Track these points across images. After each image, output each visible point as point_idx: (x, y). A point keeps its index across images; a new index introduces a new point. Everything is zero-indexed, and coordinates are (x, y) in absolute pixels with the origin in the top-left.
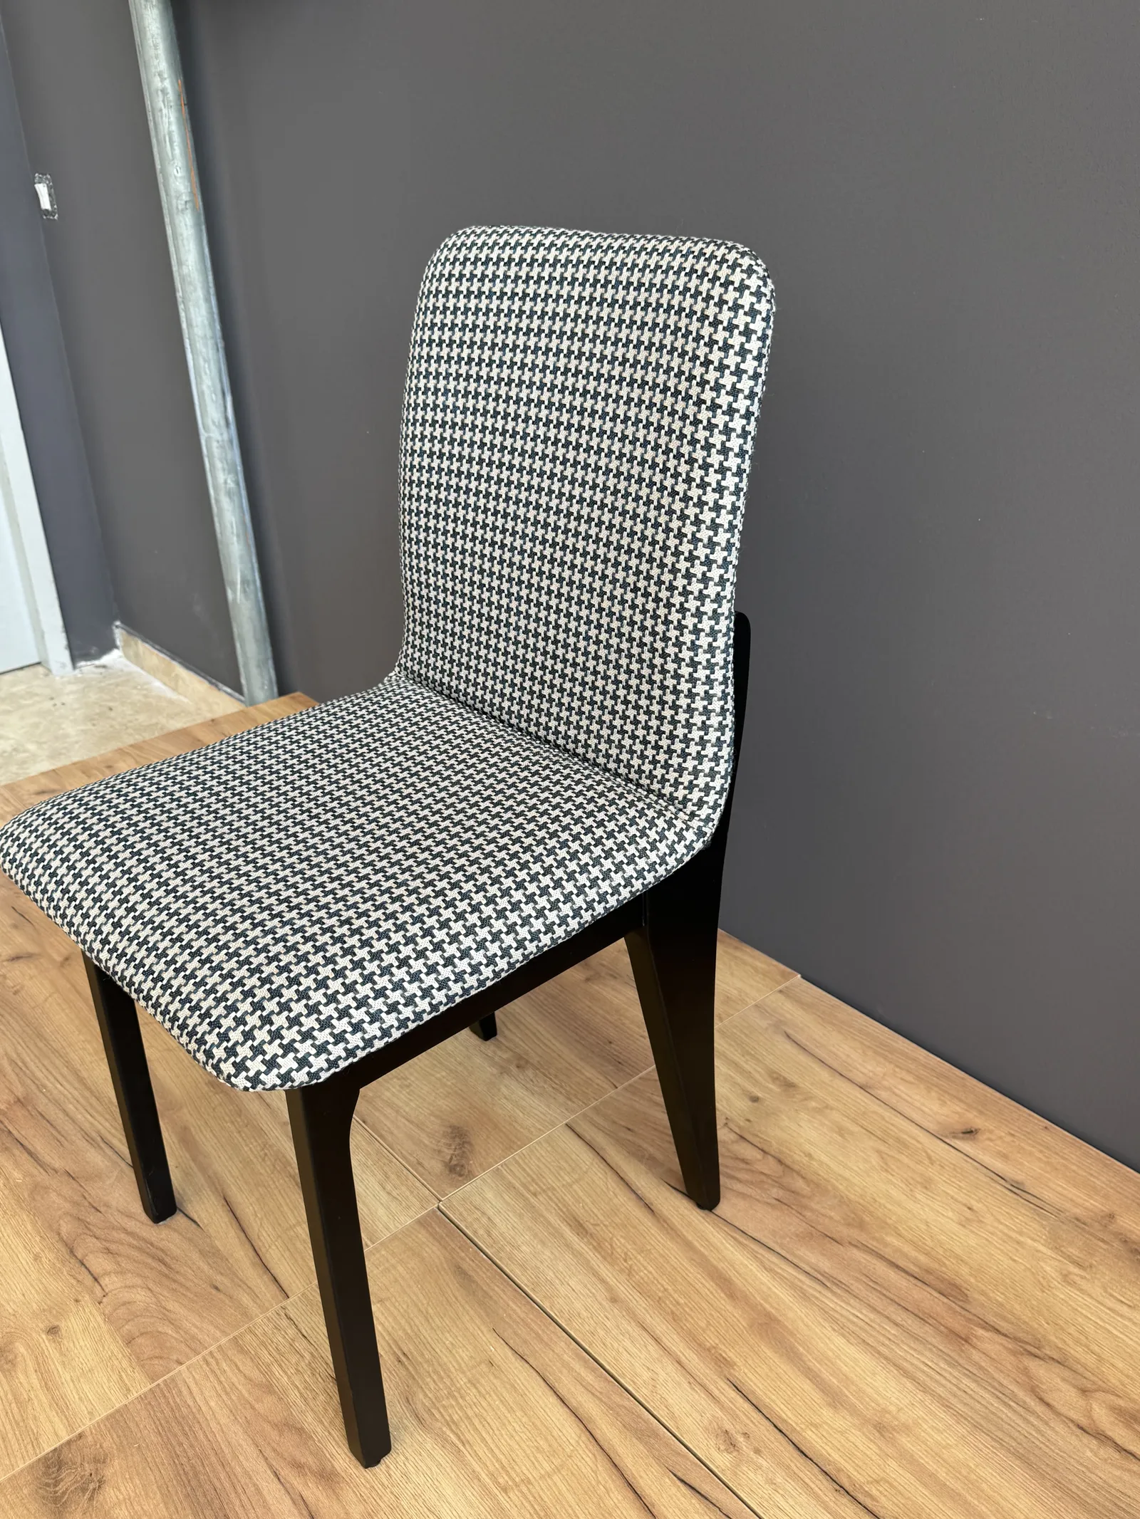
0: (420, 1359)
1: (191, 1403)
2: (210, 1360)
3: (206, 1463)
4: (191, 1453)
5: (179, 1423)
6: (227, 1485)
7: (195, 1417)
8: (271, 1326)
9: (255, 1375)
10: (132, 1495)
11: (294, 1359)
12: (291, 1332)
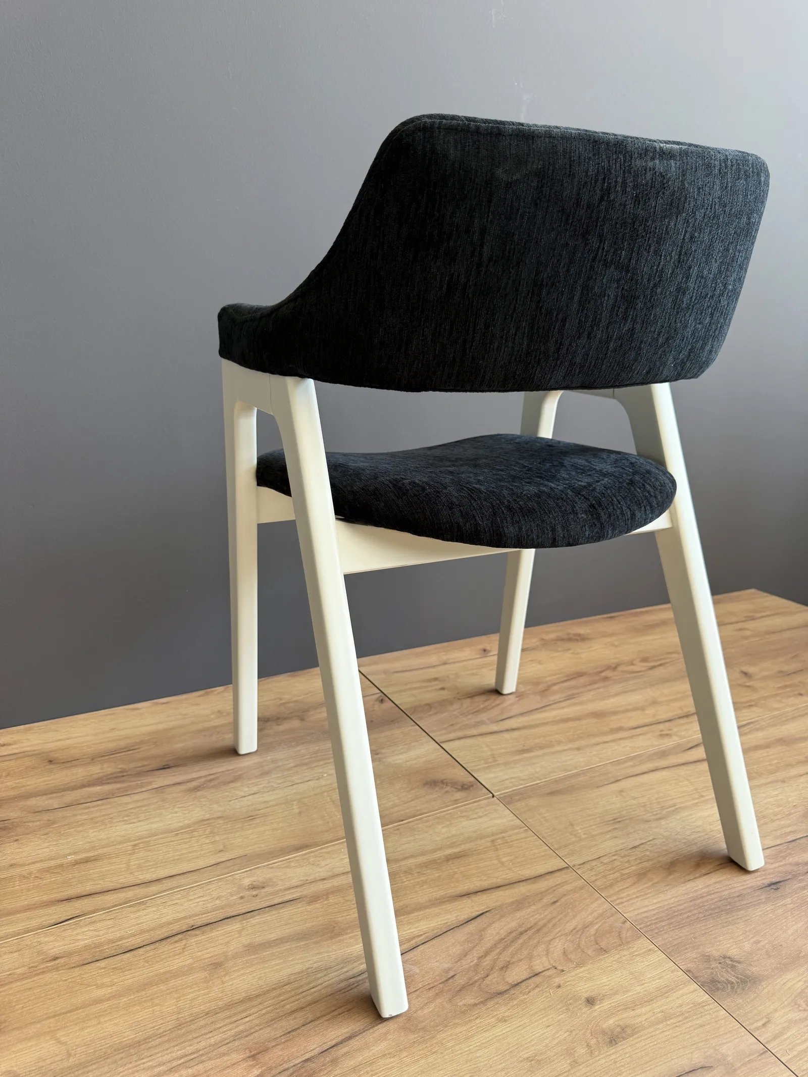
0: (619, 814)
1: (656, 911)
2: (618, 902)
3: (701, 905)
4: (696, 912)
5: (671, 918)
6: (716, 895)
7: (667, 910)
8: (589, 872)
9: (630, 881)
10: (732, 940)
11: (617, 863)
12: (594, 863)
